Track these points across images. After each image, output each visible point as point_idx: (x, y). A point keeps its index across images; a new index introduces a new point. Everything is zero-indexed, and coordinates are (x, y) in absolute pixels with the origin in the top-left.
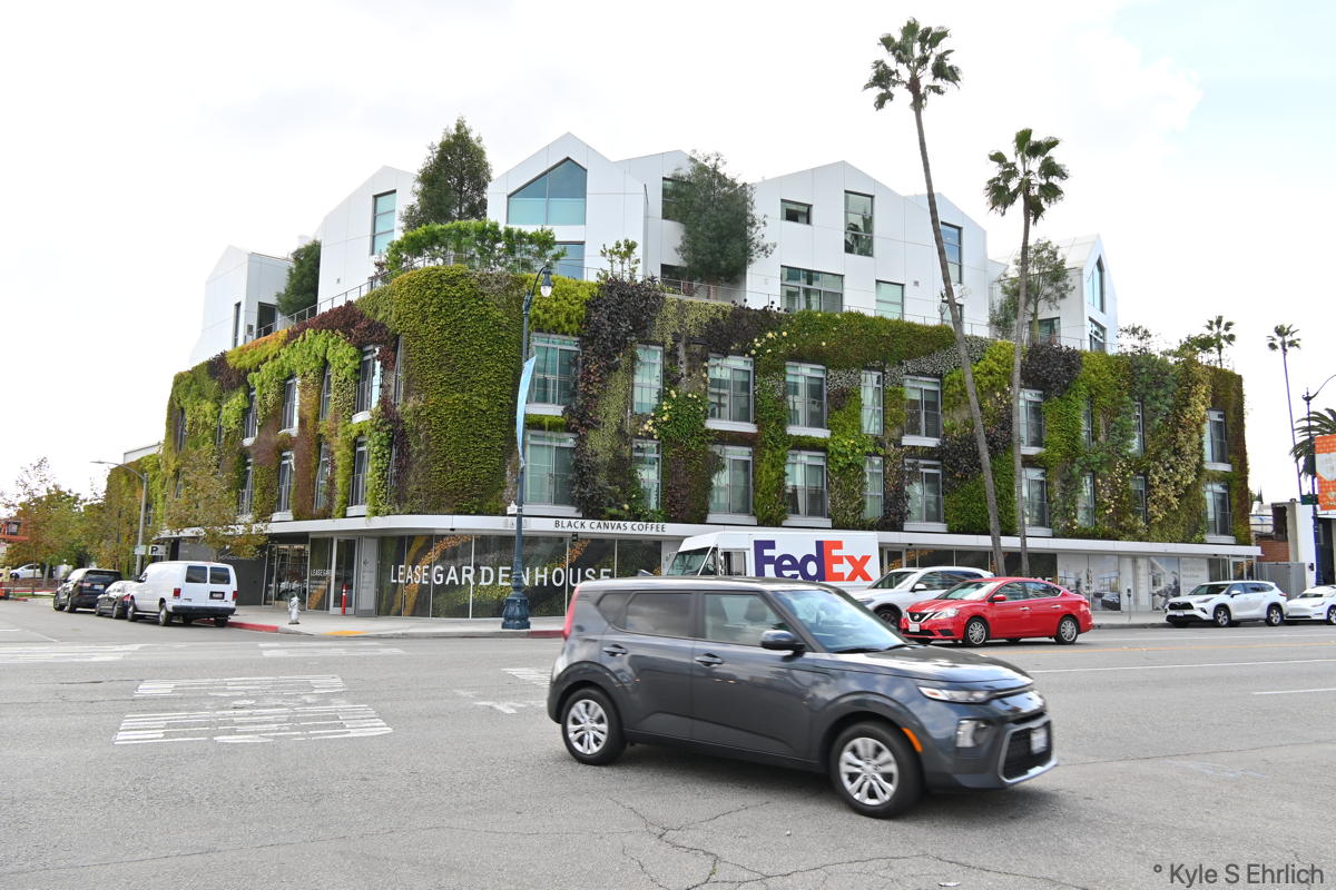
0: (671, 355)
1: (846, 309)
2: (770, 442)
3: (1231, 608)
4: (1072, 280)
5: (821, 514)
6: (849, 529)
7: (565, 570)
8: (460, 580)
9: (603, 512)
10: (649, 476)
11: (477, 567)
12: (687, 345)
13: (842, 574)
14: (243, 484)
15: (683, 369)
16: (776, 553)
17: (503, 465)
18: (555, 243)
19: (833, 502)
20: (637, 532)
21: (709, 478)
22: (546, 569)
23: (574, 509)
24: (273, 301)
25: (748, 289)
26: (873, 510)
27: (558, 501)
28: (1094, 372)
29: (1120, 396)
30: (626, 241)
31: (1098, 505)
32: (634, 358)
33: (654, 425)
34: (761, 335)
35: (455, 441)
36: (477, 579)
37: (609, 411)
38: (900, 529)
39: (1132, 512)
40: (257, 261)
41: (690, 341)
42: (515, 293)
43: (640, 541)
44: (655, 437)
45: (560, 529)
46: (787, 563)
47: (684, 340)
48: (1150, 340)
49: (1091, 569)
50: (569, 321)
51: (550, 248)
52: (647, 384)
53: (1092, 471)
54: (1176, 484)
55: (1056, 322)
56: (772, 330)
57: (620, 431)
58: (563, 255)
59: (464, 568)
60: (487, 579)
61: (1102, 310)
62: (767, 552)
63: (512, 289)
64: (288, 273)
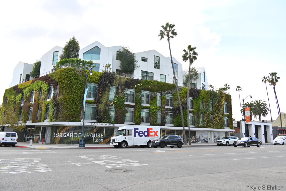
0: (117, 88)
1: (154, 80)
2: (138, 107)
3: (229, 142)
4: (199, 76)
5: (148, 122)
6: (154, 125)
7: (93, 134)
8: (70, 136)
9: (102, 121)
10: (112, 114)
11: (74, 133)
12: (121, 86)
13: (152, 135)
14: (20, 114)
15: (120, 91)
16: (139, 130)
17: (80, 111)
18: (93, 64)
19: (151, 120)
20: (109, 126)
21: (125, 114)
22: (89, 134)
23: (96, 121)
24: (29, 74)
25: (134, 75)
26: (159, 121)
27: (92, 119)
28: (203, 94)
29: (208, 99)
30: (109, 64)
31: (204, 121)
32: (110, 89)
33: (113, 103)
34: (136, 85)
35: (70, 106)
36: (74, 136)
37: (104, 100)
38: (164, 125)
39: (210, 122)
40: (26, 65)
41: (122, 85)
42: (84, 74)
43: (110, 128)
44: (114, 105)
45: (92, 125)
46: (141, 132)
47: (120, 85)
48: (214, 88)
49: (202, 134)
50: (96, 80)
51: (92, 65)
52: (112, 94)
53: (202, 114)
54: (219, 117)
55: (196, 84)
56: (139, 84)
57: (106, 104)
58: (95, 66)
59: (71, 133)
60: (76, 136)
61: (205, 82)
62: (137, 130)
63: (84, 73)
64: (33, 68)
